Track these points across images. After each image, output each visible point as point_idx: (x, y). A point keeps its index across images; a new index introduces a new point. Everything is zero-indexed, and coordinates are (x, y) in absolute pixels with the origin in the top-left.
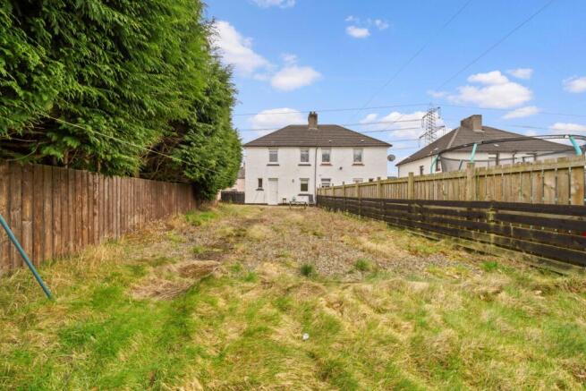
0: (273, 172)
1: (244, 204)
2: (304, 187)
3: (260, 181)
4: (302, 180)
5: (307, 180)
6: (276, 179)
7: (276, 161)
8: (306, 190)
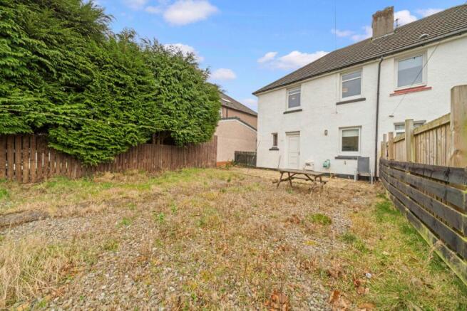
0: (293, 122)
1: (255, 168)
2: (350, 144)
3: (276, 136)
4: (344, 129)
5: (357, 128)
6: (297, 133)
7: (299, 105)
8: (355, 148)
